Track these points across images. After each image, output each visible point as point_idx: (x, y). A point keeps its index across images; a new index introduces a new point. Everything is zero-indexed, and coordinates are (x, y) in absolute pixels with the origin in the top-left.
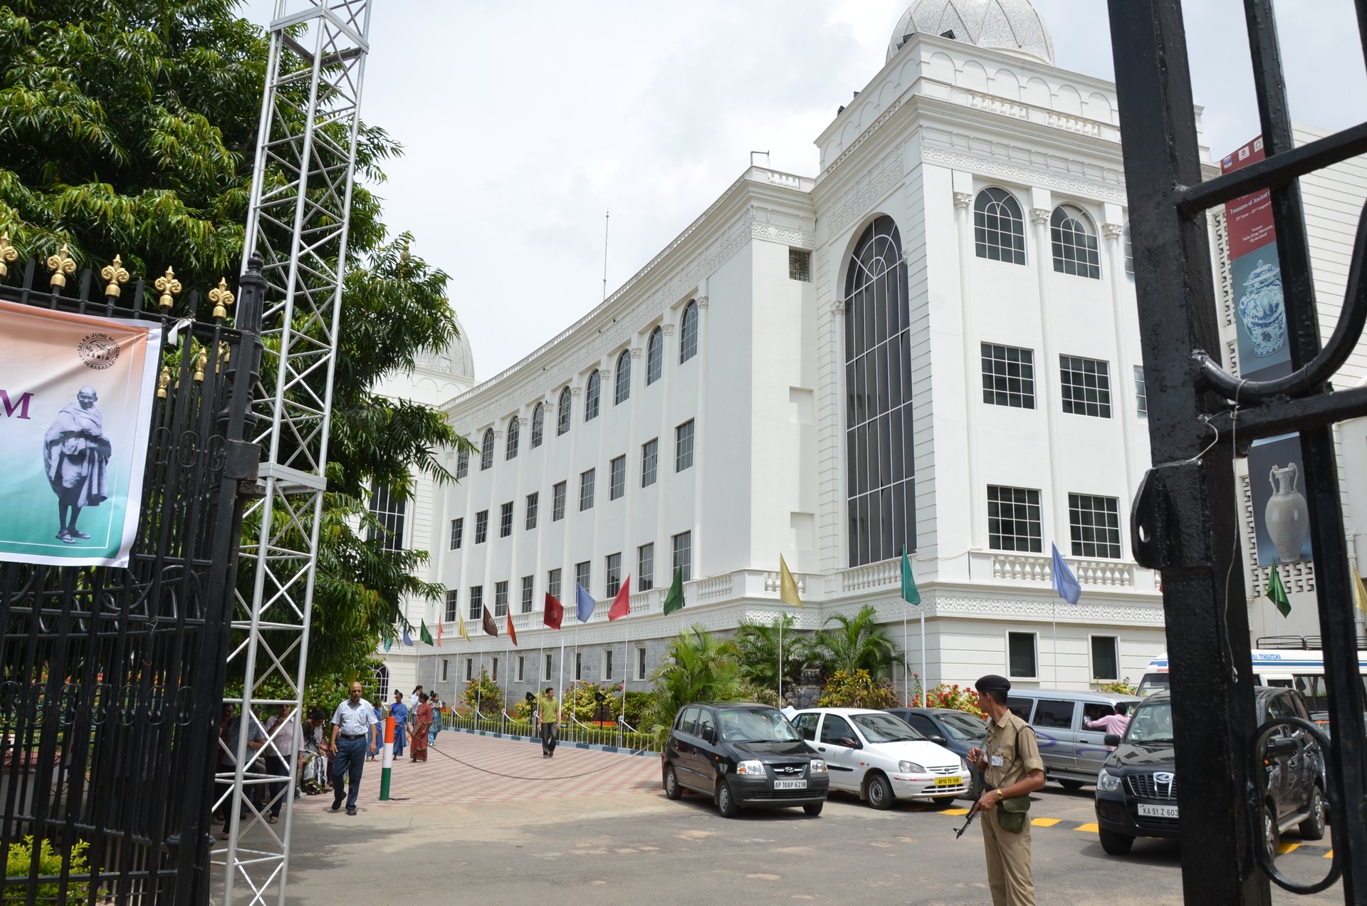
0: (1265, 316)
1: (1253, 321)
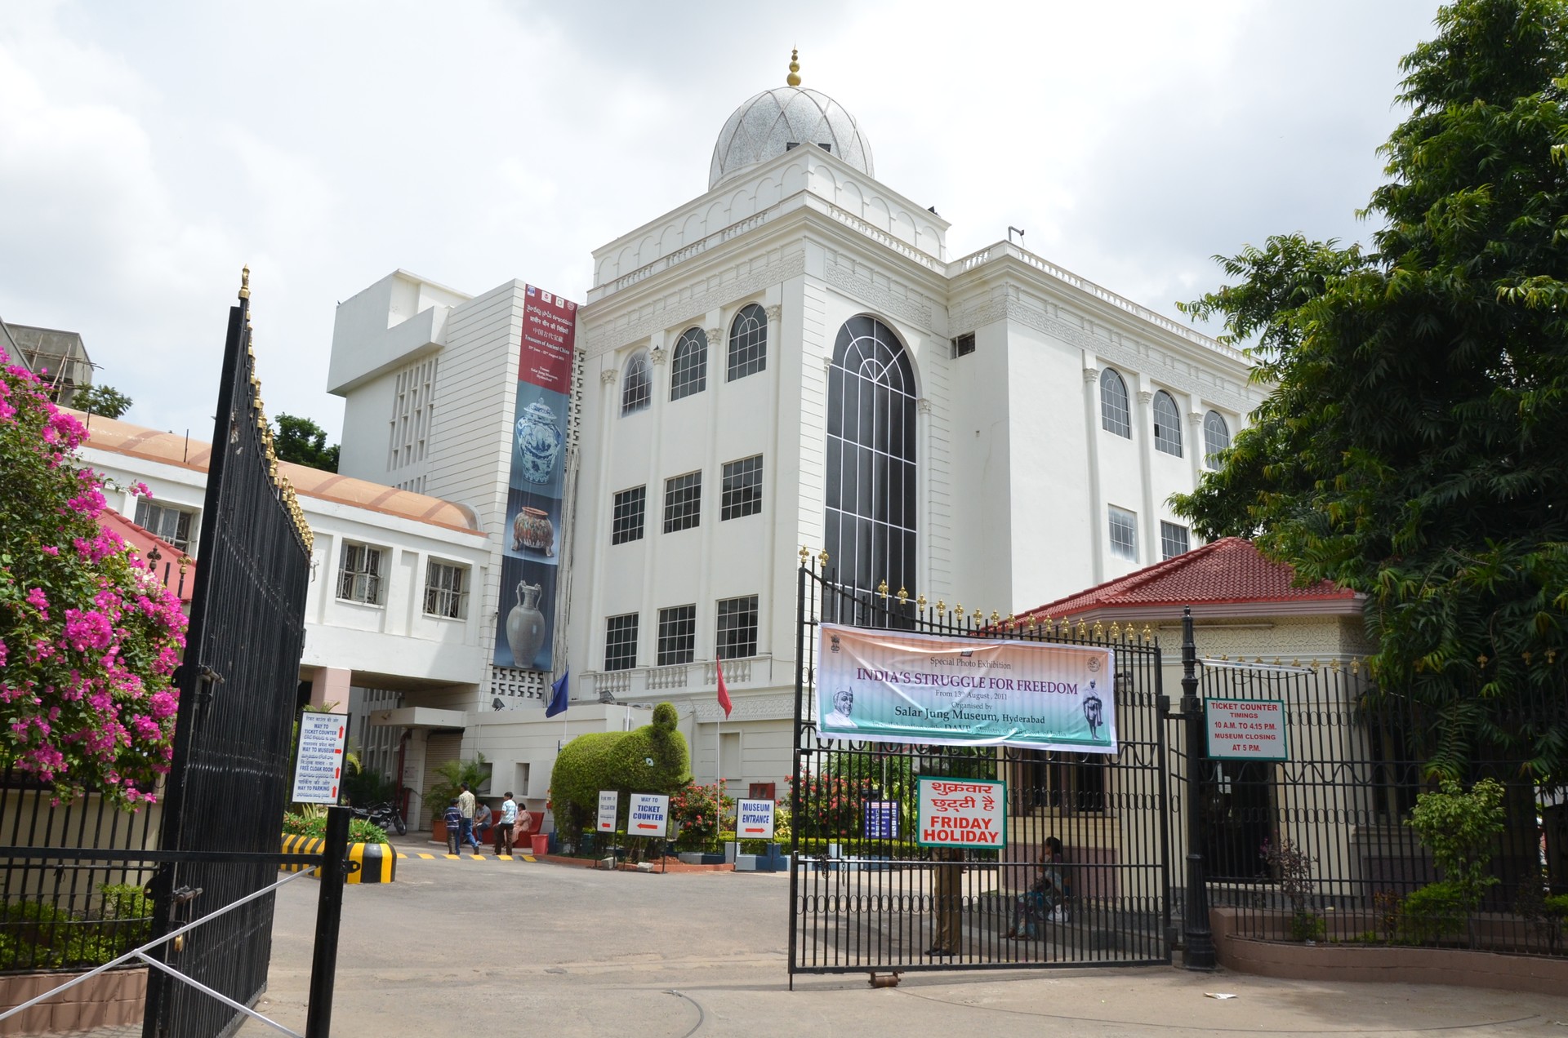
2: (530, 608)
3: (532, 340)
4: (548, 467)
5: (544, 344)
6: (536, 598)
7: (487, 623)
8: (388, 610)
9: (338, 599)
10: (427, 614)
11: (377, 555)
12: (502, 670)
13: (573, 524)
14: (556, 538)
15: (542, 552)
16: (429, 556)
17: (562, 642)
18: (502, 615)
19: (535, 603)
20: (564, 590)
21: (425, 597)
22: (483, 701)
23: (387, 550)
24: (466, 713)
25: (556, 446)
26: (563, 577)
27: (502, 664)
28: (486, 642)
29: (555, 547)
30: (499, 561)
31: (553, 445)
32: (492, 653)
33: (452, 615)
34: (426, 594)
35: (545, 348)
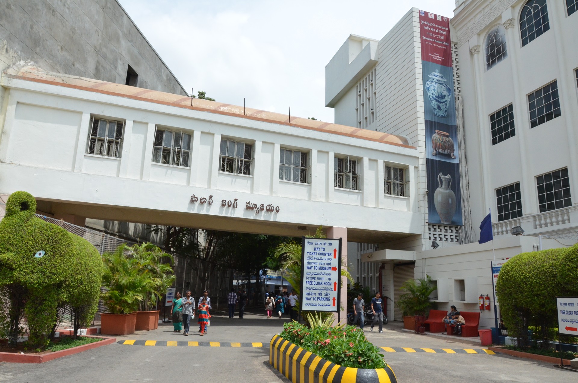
0: (438, 97)
1: (433, 96)
2: (446, 189)
3: (427, 39)
4: (446, 107)
5: (434, 40)
6: (449, 183)
7: (421, 198)
8: (364, 193)
9: (336, 188)
10: (386, 195)
11: (355, 163)
12: (433, 226)
13: (464, 140)
14: (456, 148)
15: (449, 156)
16: (384, 162)
17: (467, 207)
18: (430, 193)
19: (449, 185)
20: (464, 178)
21: (385, 186)
22: (425, 244)
23: (360, 159)
24: (415, 252)
25: (449, 96)
26: (463, 170)
27: (433, 222)
28: (422, 210)
29: (456, 153)
30: (425, 162)
31: (446, 95)
32: (427, 215)
33: (401, 195)
34: (385, 184)
35: (435, 43)
